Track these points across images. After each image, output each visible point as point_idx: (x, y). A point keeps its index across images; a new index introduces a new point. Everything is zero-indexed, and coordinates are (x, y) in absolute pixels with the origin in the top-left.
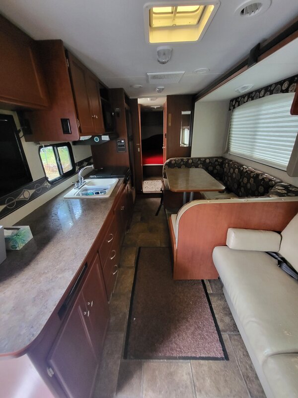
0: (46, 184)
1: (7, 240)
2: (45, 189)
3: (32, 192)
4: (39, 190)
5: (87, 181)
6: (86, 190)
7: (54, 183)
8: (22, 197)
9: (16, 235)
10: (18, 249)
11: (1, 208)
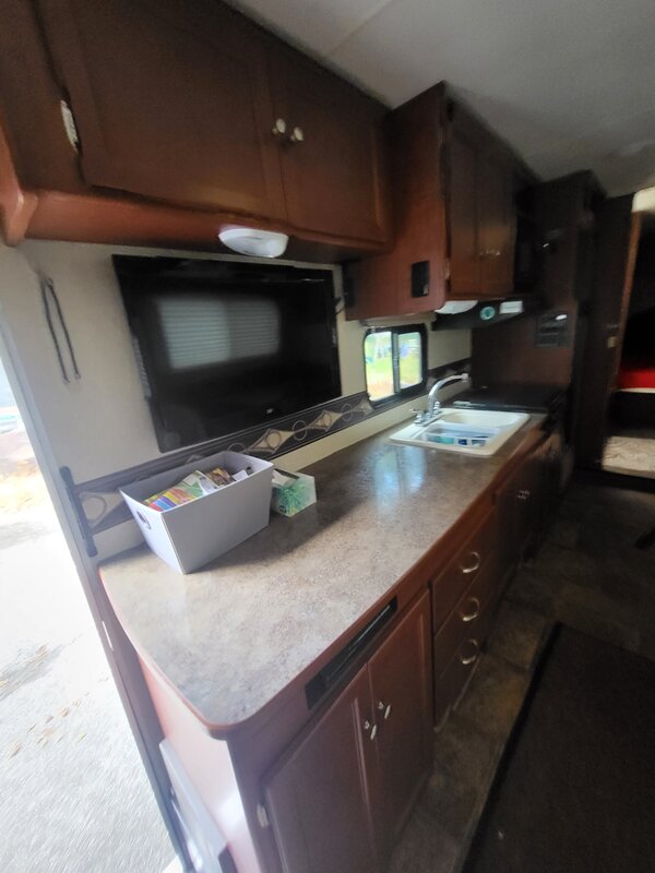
0: (366, 407)
1: (276, 492)
2: (360, 417)
3: (336, 416)
4: (348, 415)
5: (446, 411)
6: (439, 431)
7: (379, 406)
8: (319, 423)
9: (290, 488)
10: (287, 514)
11: (286, 435)
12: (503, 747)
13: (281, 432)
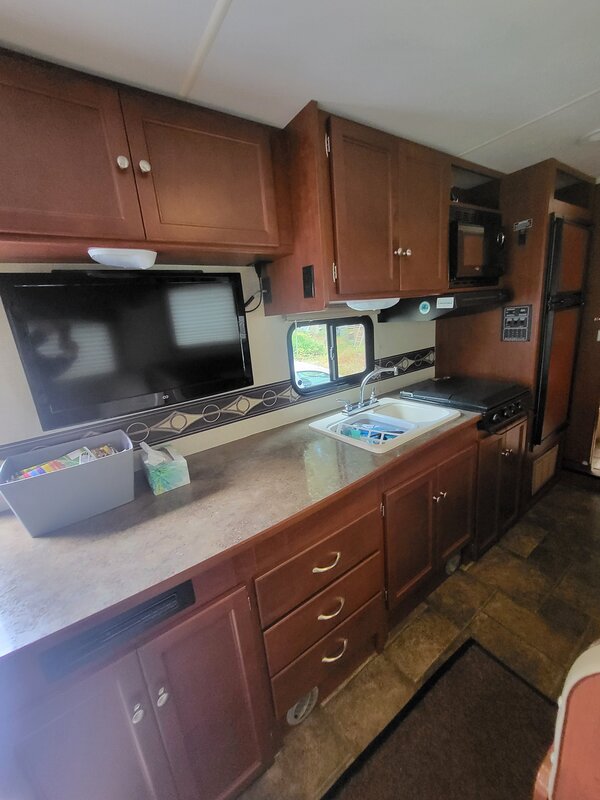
0: (289, 393)
2: (283, 403)
3: (254, 402)
4: (270, 402)
6: (362, 421)
8: (234, 408)
10: (154, 493)
11: (193, 418)
12: (353, 760)
13: (186, 415)
